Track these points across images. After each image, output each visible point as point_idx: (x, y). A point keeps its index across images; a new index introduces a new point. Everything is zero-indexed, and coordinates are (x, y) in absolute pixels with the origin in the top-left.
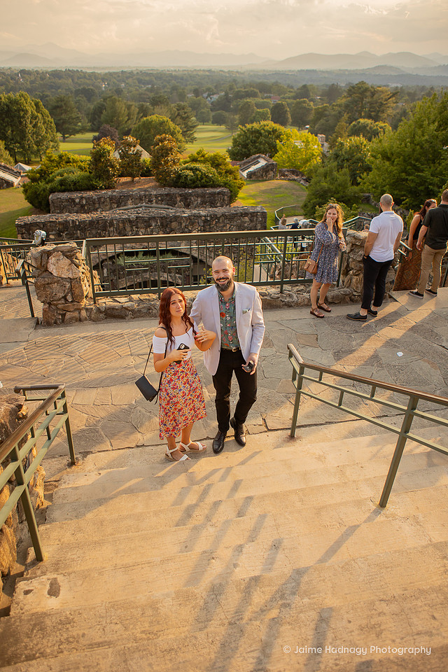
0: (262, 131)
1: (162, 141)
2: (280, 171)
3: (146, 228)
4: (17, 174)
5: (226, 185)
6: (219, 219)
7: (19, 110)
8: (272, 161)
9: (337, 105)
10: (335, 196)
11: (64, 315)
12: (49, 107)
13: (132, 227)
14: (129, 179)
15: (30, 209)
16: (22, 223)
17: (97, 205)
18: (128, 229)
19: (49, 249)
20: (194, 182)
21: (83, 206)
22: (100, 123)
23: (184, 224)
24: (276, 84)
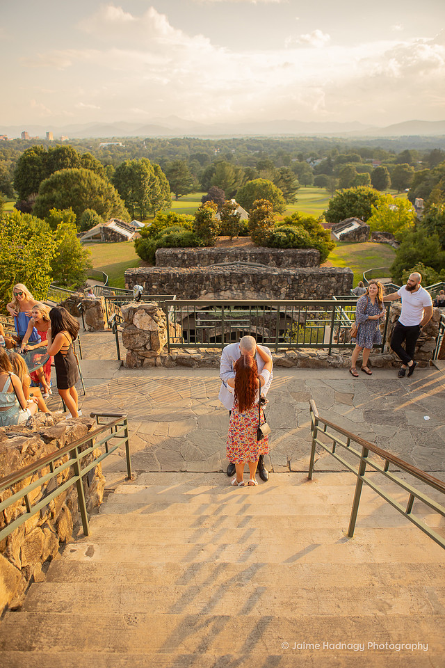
0: (358, 196)
1: (259, 205)
2: (373, 234)
3: (239, 284)
4: (131, 230)
5: (316, 246)
6: (307, 278)
7: (140, 174)
8: (365, 224)
9: (438, 169)
10: (423, 260)
11: (143, 360)
12: (166, 170)
13: (226, 282)
14: (227, 238)
15: (139, 261)
16: (131, 274)
17: (197, 261)
18: (223, 283)
19: (135, 307)
20: (286, 243)
21: (184, 261)
22: (210, 185)
23: (274, 282)
24: (378, 149)
